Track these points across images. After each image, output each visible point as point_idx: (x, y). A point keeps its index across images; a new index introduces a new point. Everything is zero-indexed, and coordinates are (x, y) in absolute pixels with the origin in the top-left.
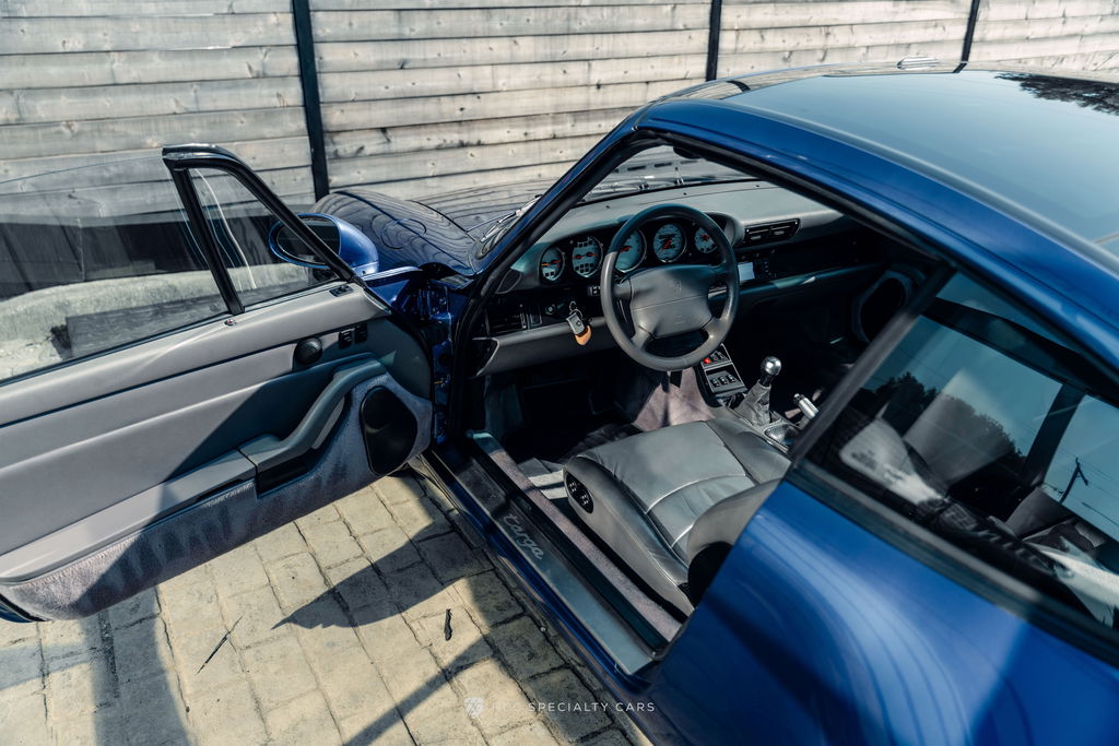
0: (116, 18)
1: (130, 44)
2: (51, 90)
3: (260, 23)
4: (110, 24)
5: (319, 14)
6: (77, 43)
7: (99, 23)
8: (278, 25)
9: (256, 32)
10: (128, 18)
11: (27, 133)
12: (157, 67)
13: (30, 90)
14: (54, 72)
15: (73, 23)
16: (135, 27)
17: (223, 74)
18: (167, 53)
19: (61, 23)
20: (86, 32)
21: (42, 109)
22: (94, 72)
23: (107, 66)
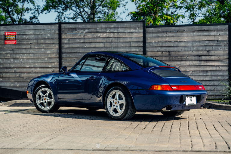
0: (34, 63)
1: (35, 66)
2: (24, 72)
3: (54, 64)
4: (33, 64)
5: (63, 63)
6: (28, 66)
7: (32, 64)
8: (56, 64)
9: (53, 65)
10: (36, 63)
11: (20, 78)
12: (38, 70)
13: (21, 72)
14: (25, 70)
15: (29, 64)
16: (36, 64)
17: (47, 71)
18: (40, 68)
19: (27, 64)
20: (30, 65)
21: (22, 75)
22: (30, 70)
23: (32, 70)
